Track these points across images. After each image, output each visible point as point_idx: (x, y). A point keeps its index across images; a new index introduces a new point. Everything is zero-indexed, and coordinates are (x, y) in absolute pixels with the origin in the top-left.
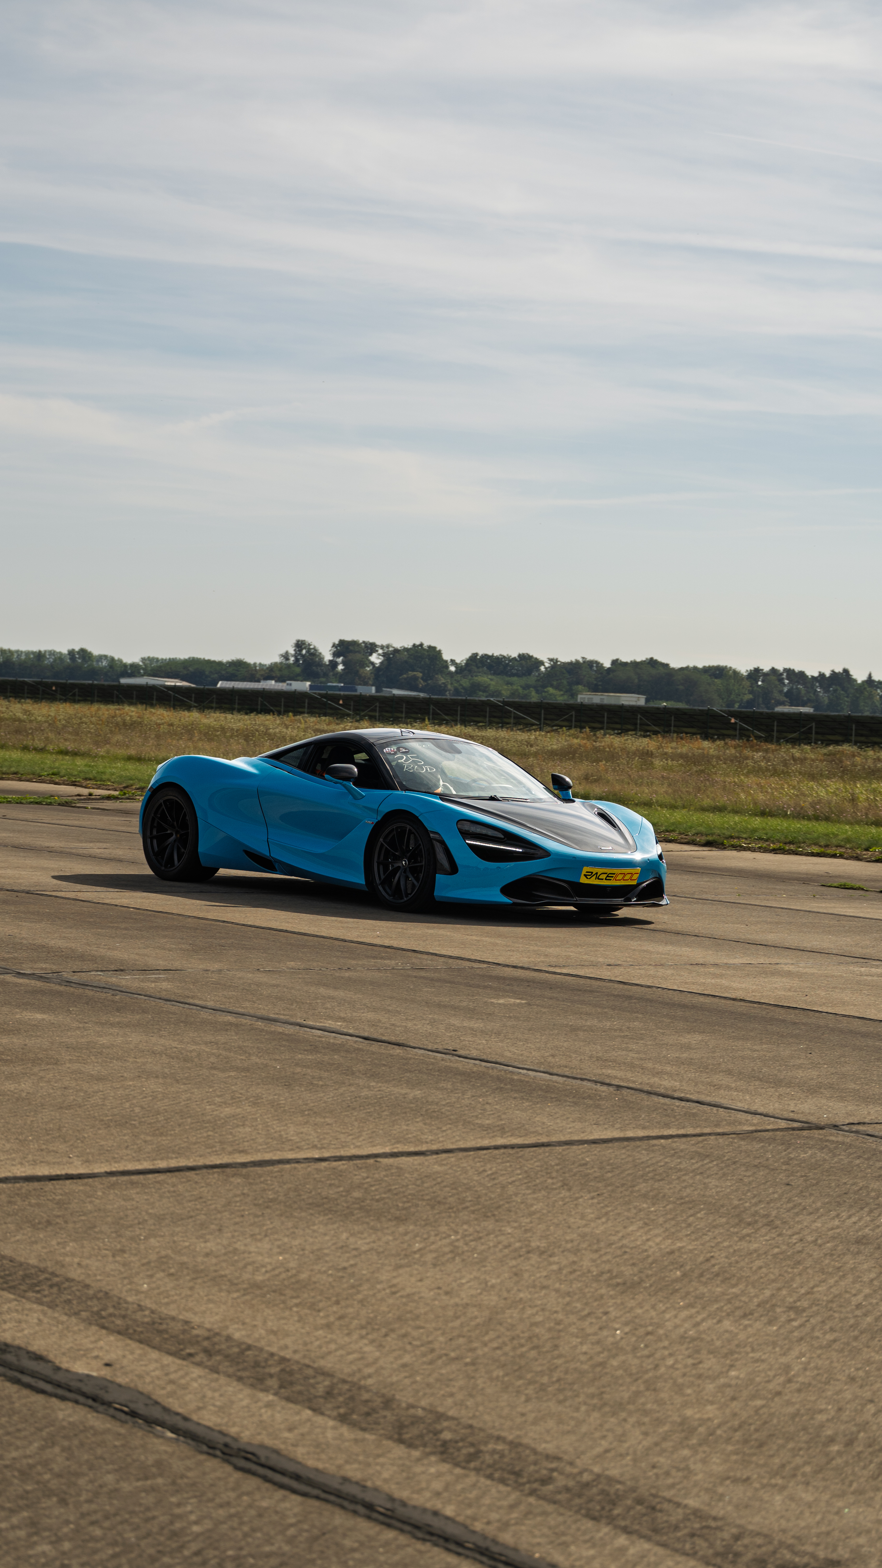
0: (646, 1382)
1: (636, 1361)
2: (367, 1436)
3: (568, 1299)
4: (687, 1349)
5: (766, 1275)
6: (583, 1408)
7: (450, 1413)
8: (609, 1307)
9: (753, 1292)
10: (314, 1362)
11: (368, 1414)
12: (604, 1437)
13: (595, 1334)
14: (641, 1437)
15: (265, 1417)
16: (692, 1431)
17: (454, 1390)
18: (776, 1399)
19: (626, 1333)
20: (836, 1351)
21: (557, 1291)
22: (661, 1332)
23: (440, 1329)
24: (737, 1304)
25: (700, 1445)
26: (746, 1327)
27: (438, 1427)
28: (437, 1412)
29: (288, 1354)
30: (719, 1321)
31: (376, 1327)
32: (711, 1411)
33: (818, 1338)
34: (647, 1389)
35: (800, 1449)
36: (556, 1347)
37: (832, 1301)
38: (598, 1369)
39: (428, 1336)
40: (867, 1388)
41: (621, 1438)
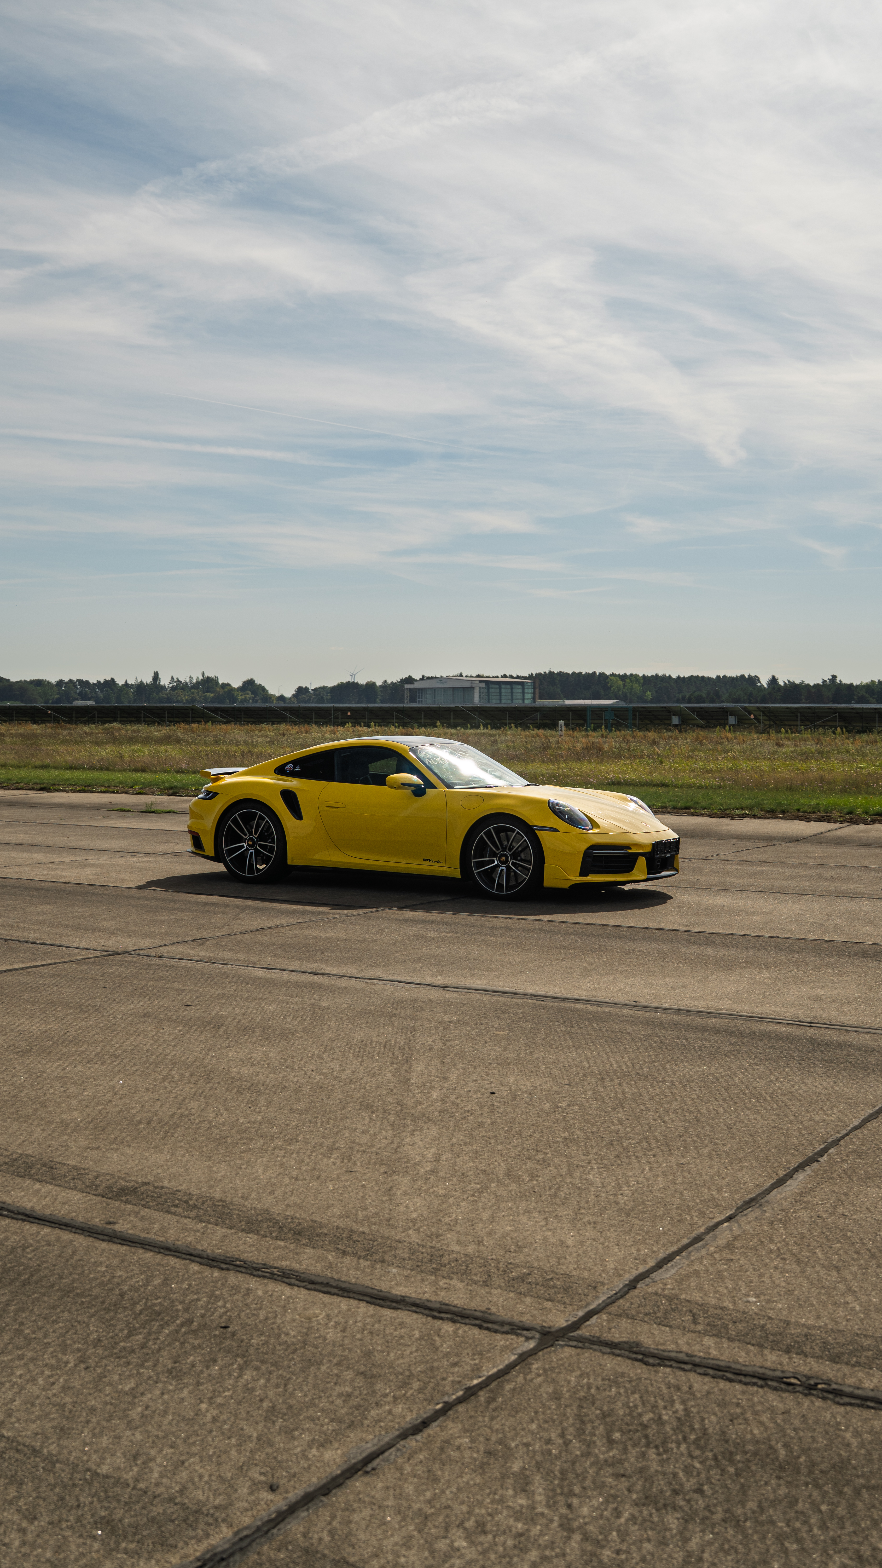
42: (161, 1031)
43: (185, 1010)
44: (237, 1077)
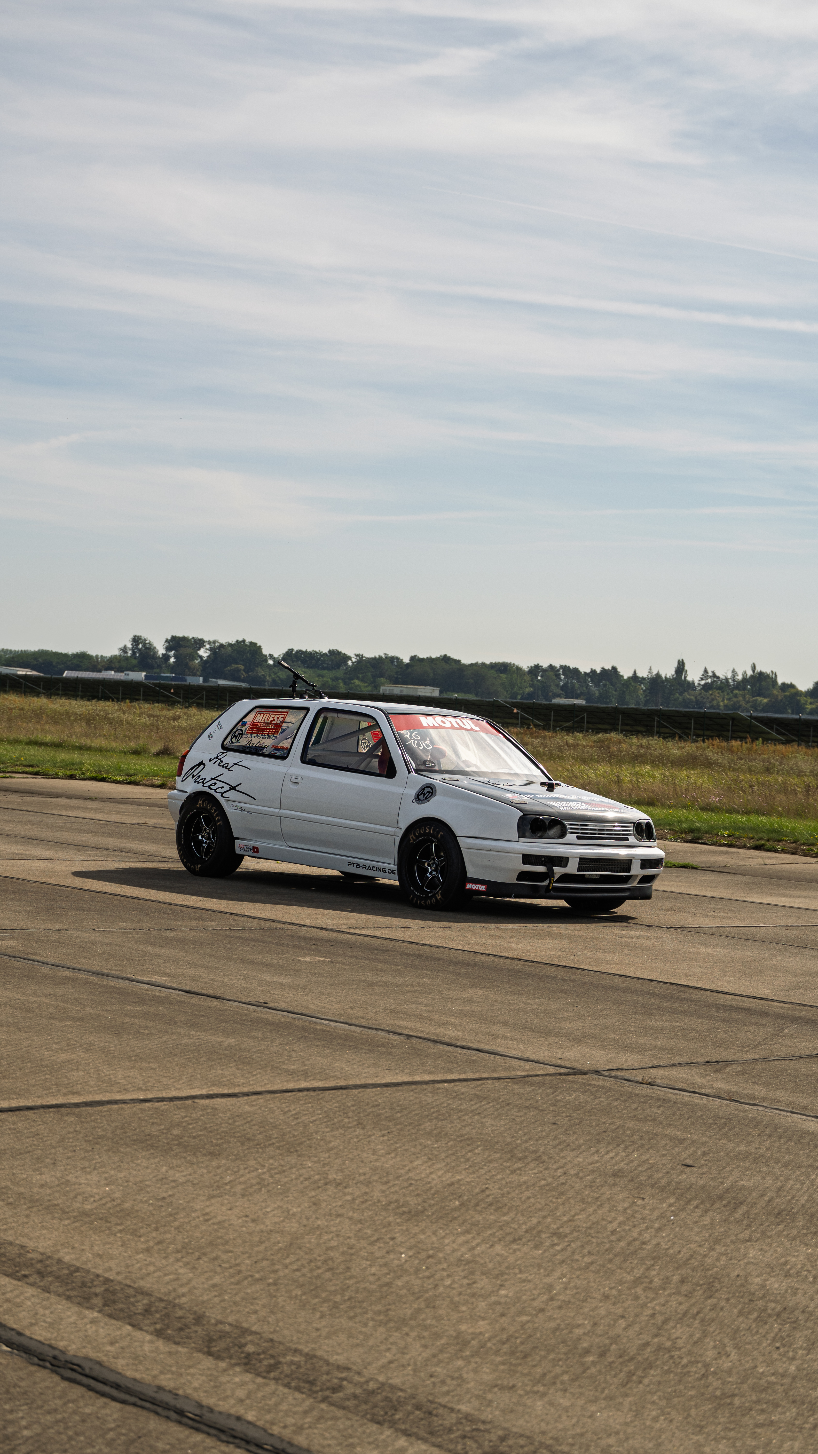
0: (426, 1300)
1: (419, 1282)
2: (180, 1349)
3: (360, 1226)
4: (463, 1271)
5: (534, 1204)
6: (371, 1324)
7: (254, 1329)
8: (396, 1233)
9: (521, 1219)
10: (135, 1283)
11: (181, 1329)
12: (388, 1349)
13: (383, 1257)
14: (421, 1349)
15: (90, 1332)
16: (466, 1344)
17: (258, 1308)
18: (540, 1315)
19: (410, 1257)
20: (593, 1272)
21: (350, 1219)
22: (441, 1255)
23: (246, 1253)
24: (508, 1230)
25: (472, 1356)
26: (515, 1251)
27: (243, 1341)
28: (242, 1328)
29: (111, 1275)
30: (492, 1246)
31: (190, 1251)
32: (482, 1325)
33: (577, 1260)
34: (428, 1307)
35: (560, 1360)
36: (348, 1269)
37: (590, 1228)
38: (385, 1289)
39: (235, 1259)
40: (619, 1305)
41: (404, 1351)
42: (640, 1202)
43: (682, 1172)
44: (760, 1294)
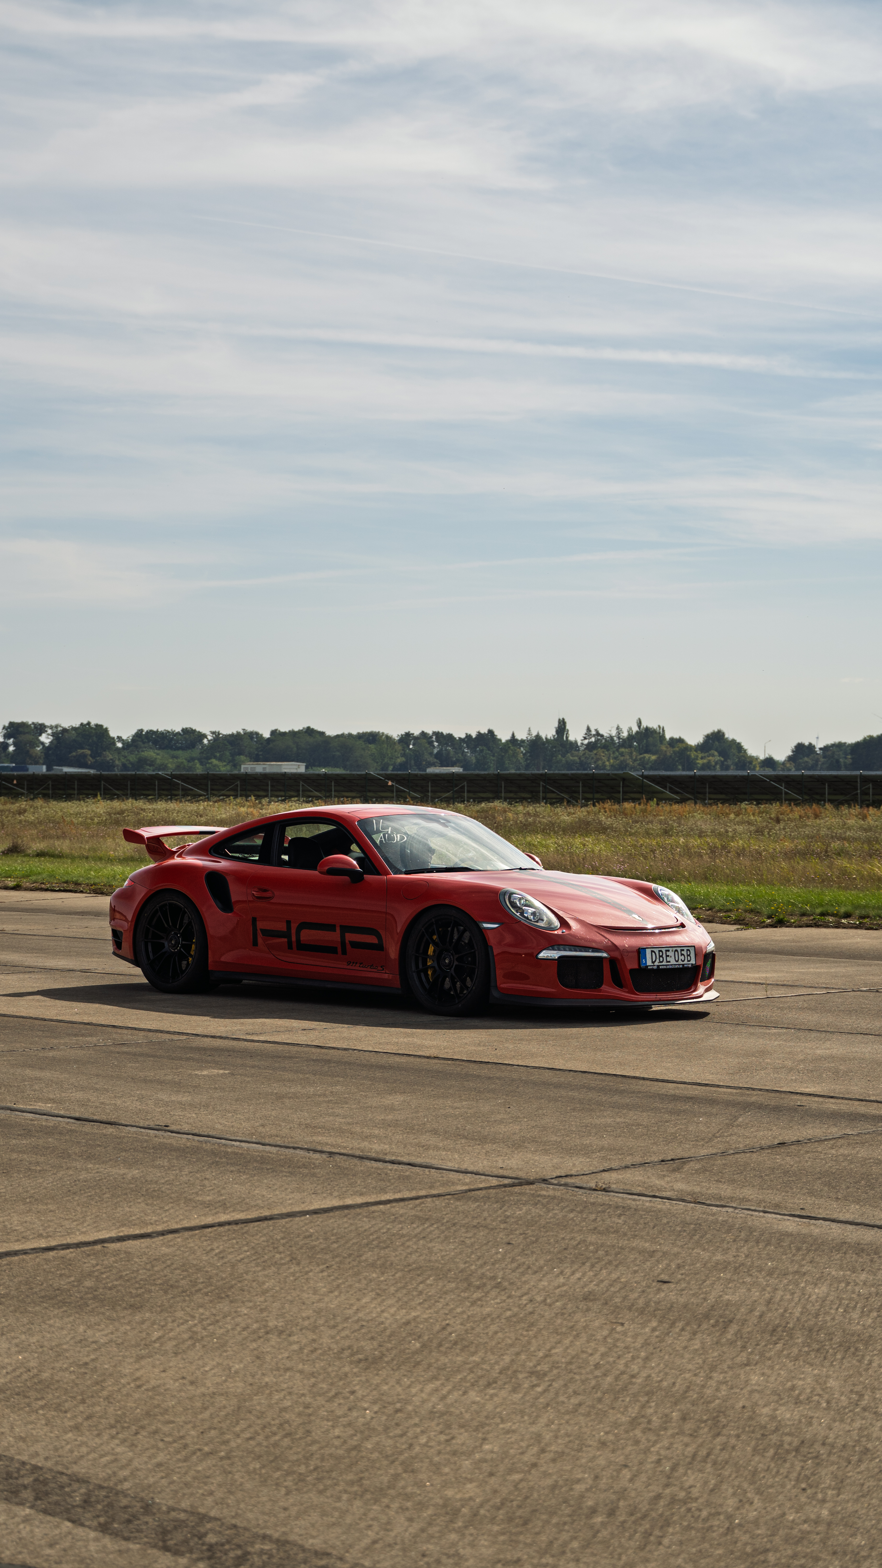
0: (403, 1463)
1: (390, 1442)
2: (131, 1546)
3: (313, 1380)
4: (438, 1424)
5: (503, 1340)
6: (345, 1497)
7: (212, 1514)
8: (354, 1386)
9: (492, 1358)
10: (67, 1469)
11: (129, 1521)
12: (369, 1527)
13: (345, 1415)
14: (406, 1524)
15: (24, 1534)
16: (456, 1512)
17: (213, 1488)
18: (533, 1471)
19: (376, 1413)
20: (583, 1415)
21: (301, 1372)
22: (410, 1408)
23: (190, 1422)
24: (480, 1373)
25: (466, 1527)
26: (492, 1396)
27: (202, 1530)
28: (199, 1514)
29: (39, 1462)
30: (465, 1393)
31: (126, 1425)
32: (471, 1489)
33: (563, 1402)
34: (405, 1471)
35: (565, 1523)
36: (308, 1432)
37: (570, 1363)
38: (354, 1453)
39: (179, 1431)
40: (619, 1452)
41: (387, 1526)
42: (619, 1328)
43: (659, 1290)
44: (772, 1426)
